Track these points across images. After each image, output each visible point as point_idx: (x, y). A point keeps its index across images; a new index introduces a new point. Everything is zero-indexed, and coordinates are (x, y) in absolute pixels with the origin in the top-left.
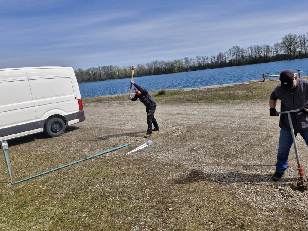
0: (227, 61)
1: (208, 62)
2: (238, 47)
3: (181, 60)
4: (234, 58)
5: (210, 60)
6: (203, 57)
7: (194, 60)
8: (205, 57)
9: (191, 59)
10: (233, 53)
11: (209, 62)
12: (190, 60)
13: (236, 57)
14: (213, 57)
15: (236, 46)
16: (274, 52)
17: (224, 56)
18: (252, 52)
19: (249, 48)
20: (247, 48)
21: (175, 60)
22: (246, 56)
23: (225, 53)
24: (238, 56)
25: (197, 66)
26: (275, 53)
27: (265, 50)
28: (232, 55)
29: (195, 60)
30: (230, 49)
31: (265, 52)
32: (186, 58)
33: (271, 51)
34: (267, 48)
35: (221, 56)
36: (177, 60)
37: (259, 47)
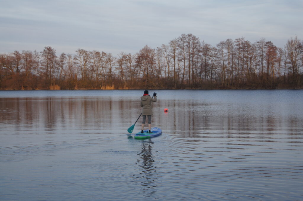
0: (162, 72)
1: (110, 69)
2: (194, 38)
3: (33, 53)
4: (183, 65)
5: (117, 65)
6: (98, 53)
7: (72, 60)
8: (104, 53)
9: (63, 56)
10: (180, 54)
11: (113, 70)
12: (58, 59)
13: (187, 64)
14: (124, 57)
15: (189, 35)
16: (286, 63)
17: (155, 58)
18: (231, 56)
19: (222, 44)
20: (218, 45)
21: (17, 53)
22: (213, 67)
23: (159, 50)
24: (194, 63)
25: (80, 76)
26: (290, 68)
27: (265, 54)
28: (176, 58)
29: (75, 59)
30: (172, 42)
31: (265, 61)
32: (50, 49)
33: (279, 61)
34: (269, 52)
35: (148, 56)
36: (20, 52)
37: (249, 46)
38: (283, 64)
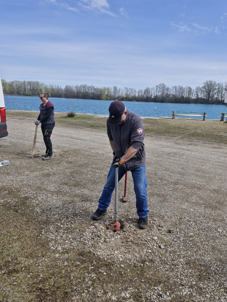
0: (152, 96)
1: (135, 94)
2: (164, 85)
3: (110, 88)
4: (159, 94)
5: (137, 93)
6: (131, 89)
8: (133, 89)
9: (120, 89)
10: (159, 90)
12: (118, 90)
13: (161, 94)
14: (140, 90)
15: (162, 84)
16: (195, 94)
17: (150, 91)
18: (176, 92)
19: (173, 87)
21: (105, 88)
22: (170, 95)
23: (152, 89)
24: (163, 93)
25: (125, 96)
26: (196, 96)
29: (123, 90)
30: (156, 86)
31: (187, 94)
32: (115, 87)
33: (192, 94)
34: (189, 90)
35: (148, 90)
36: (106, 87)
37: (182, 88)
38: (193, 95)
